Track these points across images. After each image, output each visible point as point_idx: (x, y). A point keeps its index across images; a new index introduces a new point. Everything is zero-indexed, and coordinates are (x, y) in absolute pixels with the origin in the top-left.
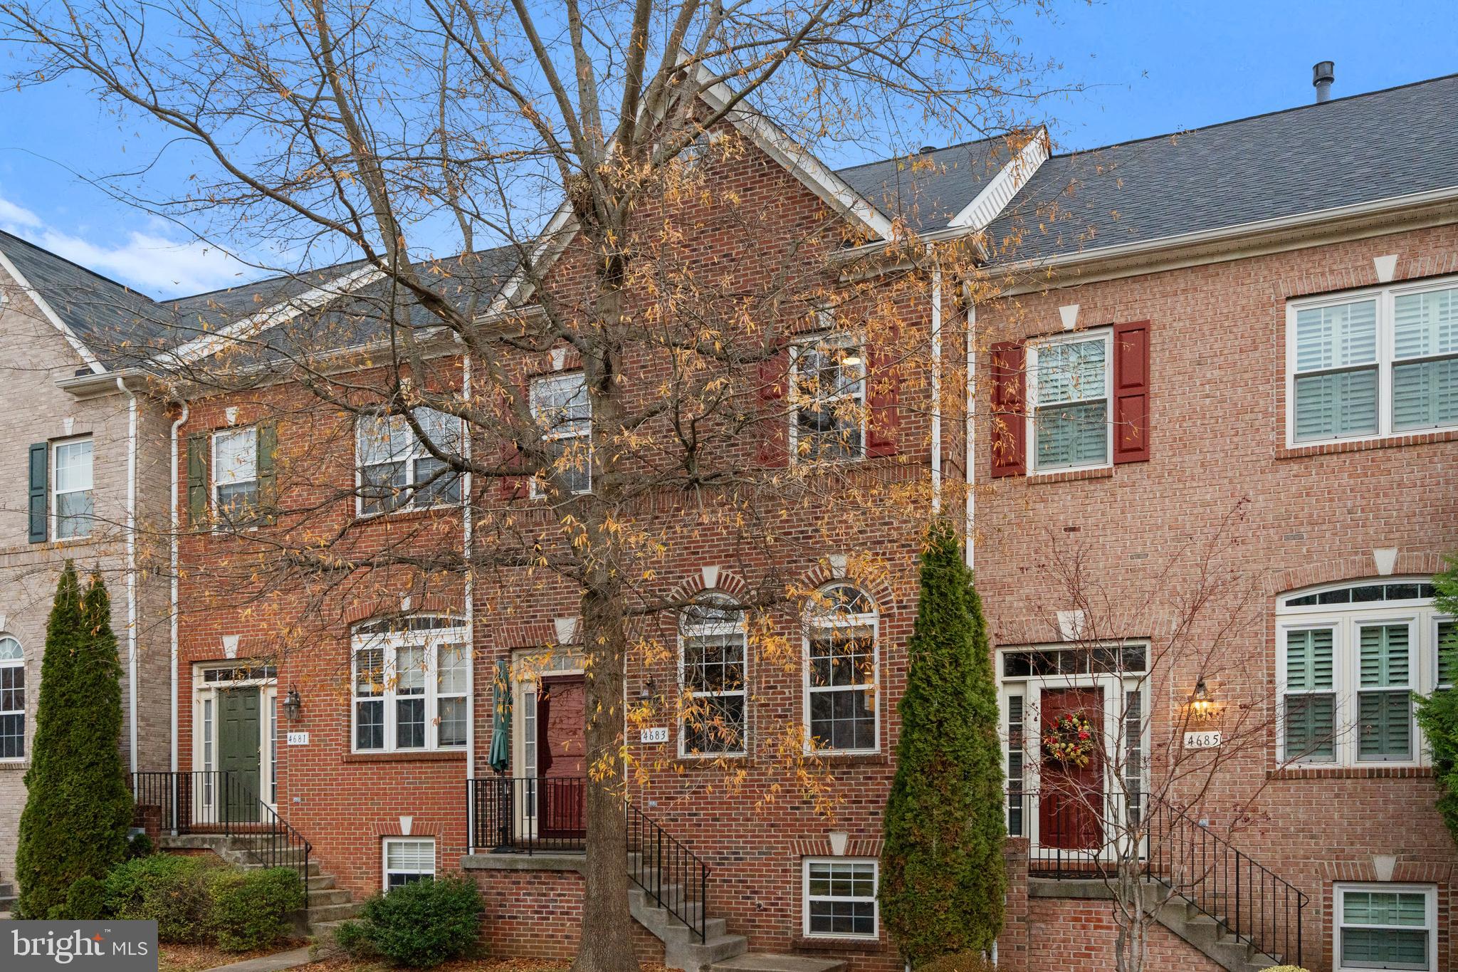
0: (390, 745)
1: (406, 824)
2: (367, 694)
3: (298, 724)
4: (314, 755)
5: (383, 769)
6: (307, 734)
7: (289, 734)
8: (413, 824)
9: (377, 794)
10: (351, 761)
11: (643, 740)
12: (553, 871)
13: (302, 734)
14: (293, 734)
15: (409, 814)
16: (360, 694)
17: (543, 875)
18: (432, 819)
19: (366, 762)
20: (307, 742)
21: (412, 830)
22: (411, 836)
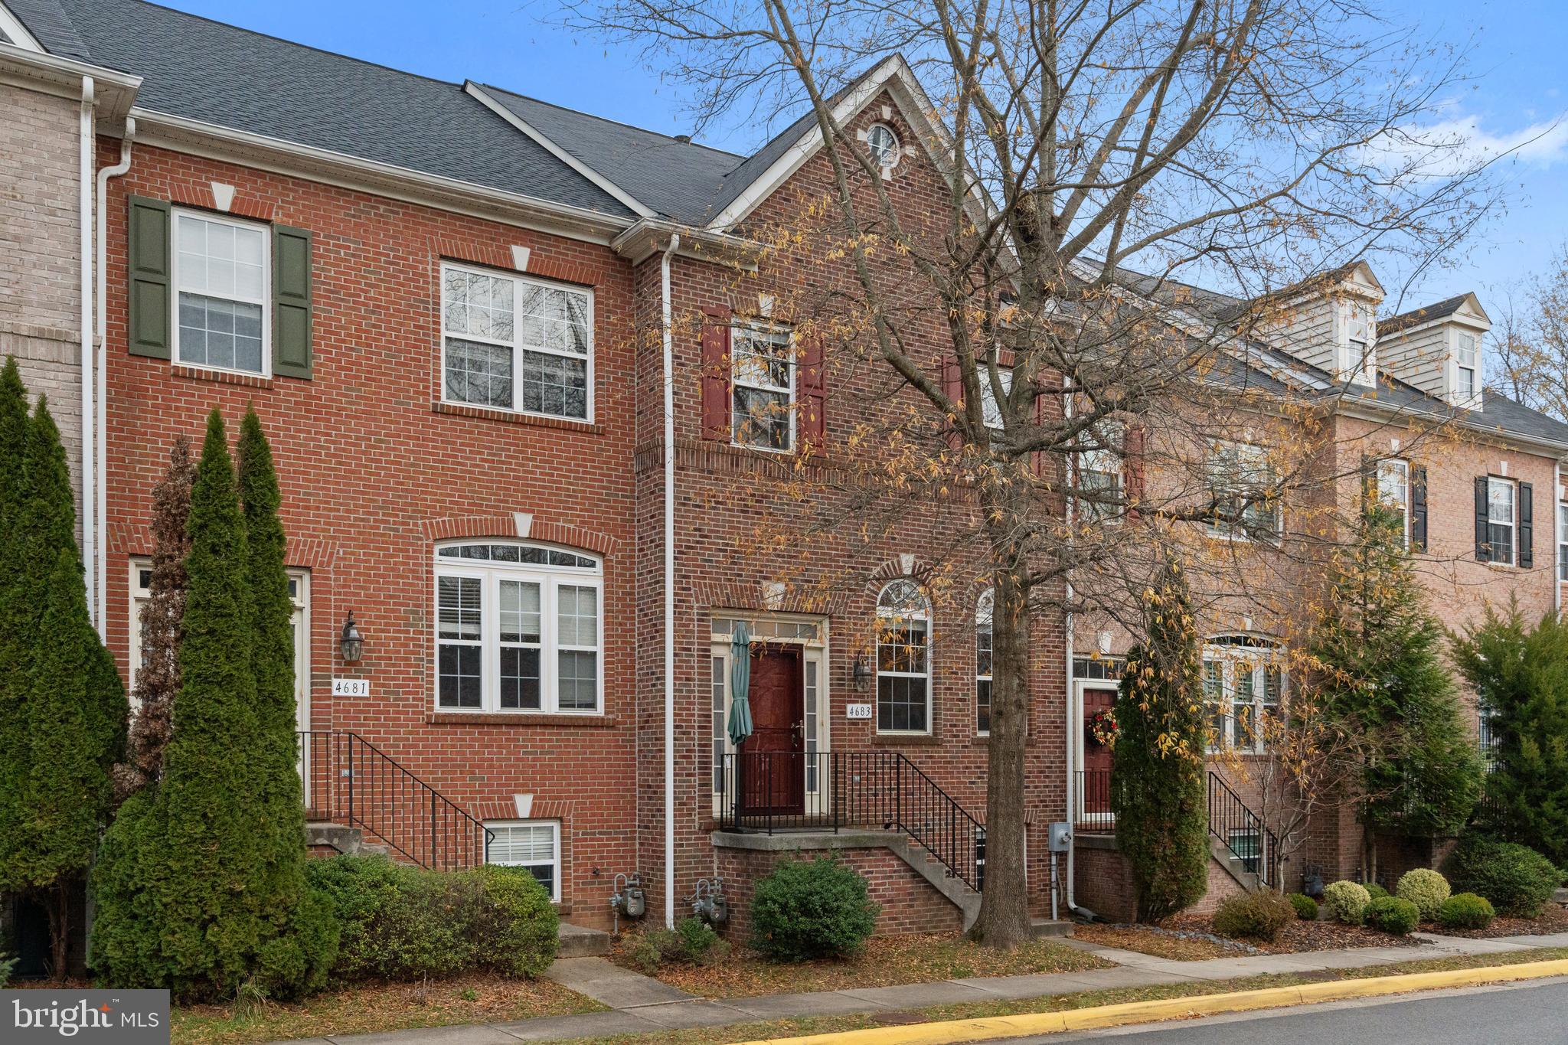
0: (491, 702)
1: (524, 804)
2: (454, 636)
3: (350, 667)
4: (380, 712)
5: (489, 734)
6: (367, 682)
7: (335, 682)
8: (534, 805)
9: (479, 766)
10: (442, 722)
11: (849, 716)
12: (861, 849)
13: (359, 682)
14: (343, 682)
15: (528, 792)
16: (443, 635)
18: (560, 798)
19: (464, 725)
20: (367, 694)
21: (532, 812)
22: (531, 819)
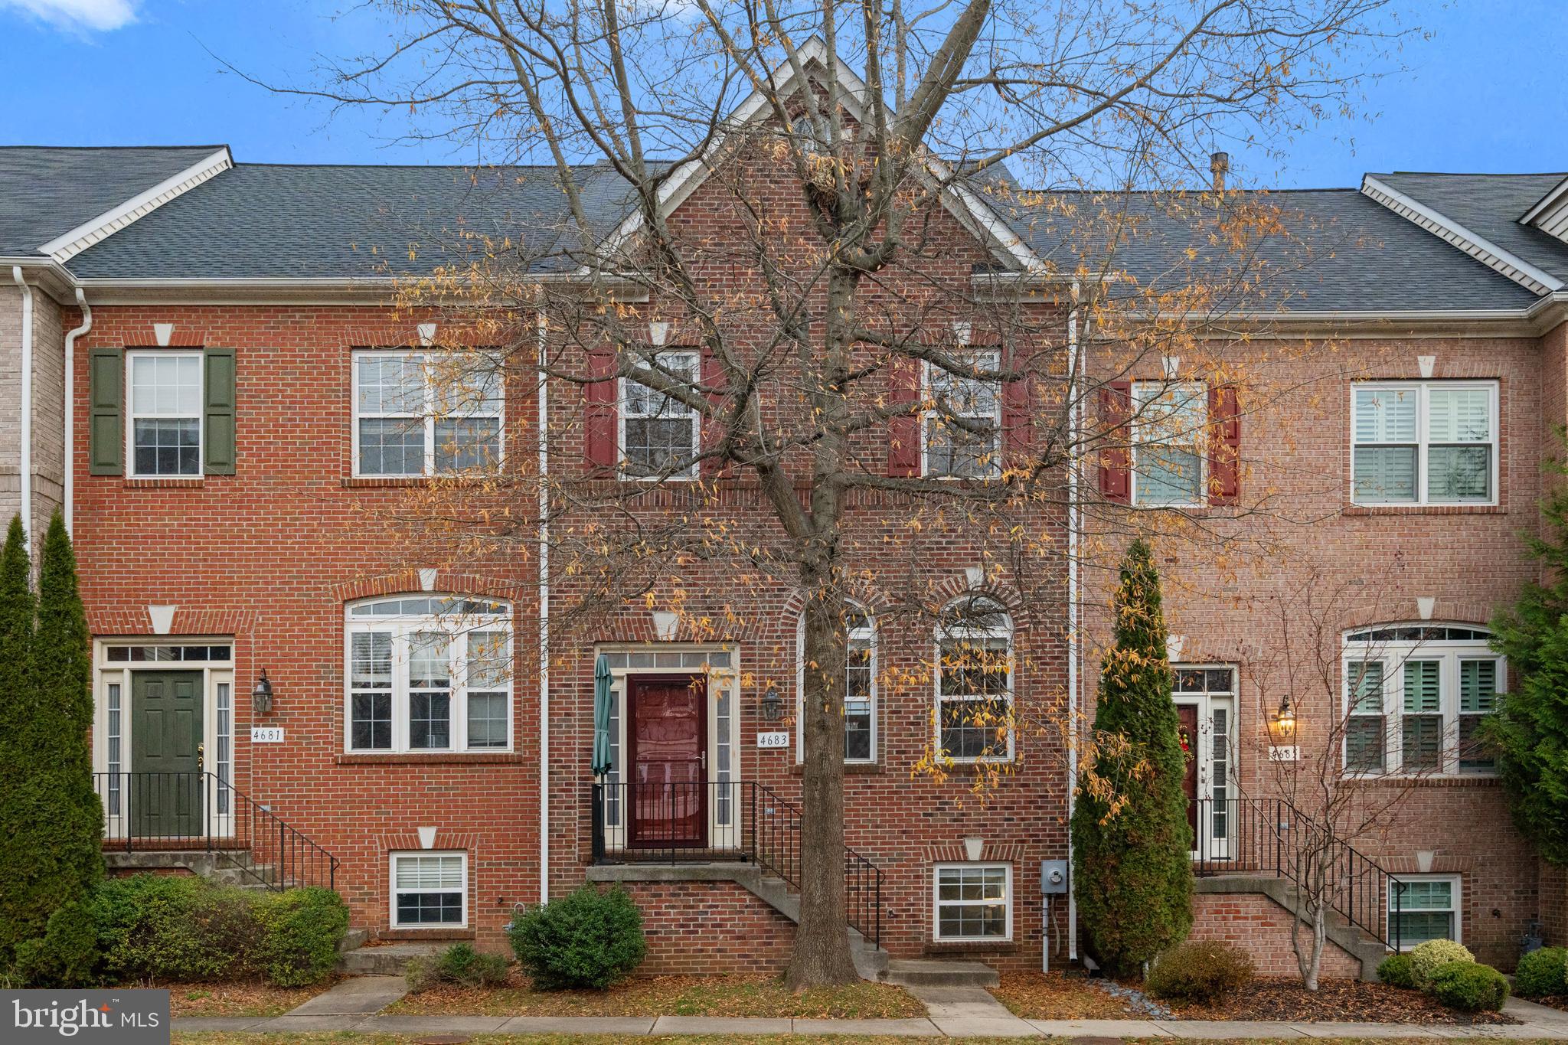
0: (401, 743)
1: (427, 836)
2: (366, 685)
3: (267, 717)
4: (293, 755)
5: (393, 772)
6: (281, 730)
7: (254, 730)
8: (437, 837)
9: (385, 802)
10: (349, 762)
11: (760, 745)
12: (703, 882)
13: (274, 730)
14: (260, 730)
15: (433, 825)
16: (355, 685)
17: (690, 886)
18: (466, 831)
19: (370, 764)
20: (281, 740)
21: (436, 843)
22: (434, 850)
